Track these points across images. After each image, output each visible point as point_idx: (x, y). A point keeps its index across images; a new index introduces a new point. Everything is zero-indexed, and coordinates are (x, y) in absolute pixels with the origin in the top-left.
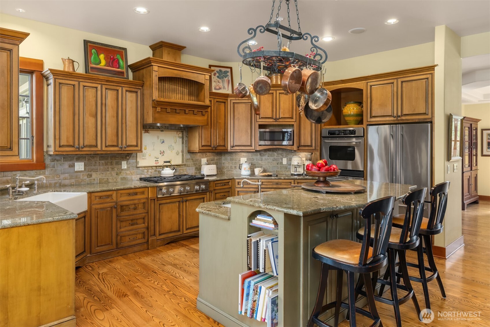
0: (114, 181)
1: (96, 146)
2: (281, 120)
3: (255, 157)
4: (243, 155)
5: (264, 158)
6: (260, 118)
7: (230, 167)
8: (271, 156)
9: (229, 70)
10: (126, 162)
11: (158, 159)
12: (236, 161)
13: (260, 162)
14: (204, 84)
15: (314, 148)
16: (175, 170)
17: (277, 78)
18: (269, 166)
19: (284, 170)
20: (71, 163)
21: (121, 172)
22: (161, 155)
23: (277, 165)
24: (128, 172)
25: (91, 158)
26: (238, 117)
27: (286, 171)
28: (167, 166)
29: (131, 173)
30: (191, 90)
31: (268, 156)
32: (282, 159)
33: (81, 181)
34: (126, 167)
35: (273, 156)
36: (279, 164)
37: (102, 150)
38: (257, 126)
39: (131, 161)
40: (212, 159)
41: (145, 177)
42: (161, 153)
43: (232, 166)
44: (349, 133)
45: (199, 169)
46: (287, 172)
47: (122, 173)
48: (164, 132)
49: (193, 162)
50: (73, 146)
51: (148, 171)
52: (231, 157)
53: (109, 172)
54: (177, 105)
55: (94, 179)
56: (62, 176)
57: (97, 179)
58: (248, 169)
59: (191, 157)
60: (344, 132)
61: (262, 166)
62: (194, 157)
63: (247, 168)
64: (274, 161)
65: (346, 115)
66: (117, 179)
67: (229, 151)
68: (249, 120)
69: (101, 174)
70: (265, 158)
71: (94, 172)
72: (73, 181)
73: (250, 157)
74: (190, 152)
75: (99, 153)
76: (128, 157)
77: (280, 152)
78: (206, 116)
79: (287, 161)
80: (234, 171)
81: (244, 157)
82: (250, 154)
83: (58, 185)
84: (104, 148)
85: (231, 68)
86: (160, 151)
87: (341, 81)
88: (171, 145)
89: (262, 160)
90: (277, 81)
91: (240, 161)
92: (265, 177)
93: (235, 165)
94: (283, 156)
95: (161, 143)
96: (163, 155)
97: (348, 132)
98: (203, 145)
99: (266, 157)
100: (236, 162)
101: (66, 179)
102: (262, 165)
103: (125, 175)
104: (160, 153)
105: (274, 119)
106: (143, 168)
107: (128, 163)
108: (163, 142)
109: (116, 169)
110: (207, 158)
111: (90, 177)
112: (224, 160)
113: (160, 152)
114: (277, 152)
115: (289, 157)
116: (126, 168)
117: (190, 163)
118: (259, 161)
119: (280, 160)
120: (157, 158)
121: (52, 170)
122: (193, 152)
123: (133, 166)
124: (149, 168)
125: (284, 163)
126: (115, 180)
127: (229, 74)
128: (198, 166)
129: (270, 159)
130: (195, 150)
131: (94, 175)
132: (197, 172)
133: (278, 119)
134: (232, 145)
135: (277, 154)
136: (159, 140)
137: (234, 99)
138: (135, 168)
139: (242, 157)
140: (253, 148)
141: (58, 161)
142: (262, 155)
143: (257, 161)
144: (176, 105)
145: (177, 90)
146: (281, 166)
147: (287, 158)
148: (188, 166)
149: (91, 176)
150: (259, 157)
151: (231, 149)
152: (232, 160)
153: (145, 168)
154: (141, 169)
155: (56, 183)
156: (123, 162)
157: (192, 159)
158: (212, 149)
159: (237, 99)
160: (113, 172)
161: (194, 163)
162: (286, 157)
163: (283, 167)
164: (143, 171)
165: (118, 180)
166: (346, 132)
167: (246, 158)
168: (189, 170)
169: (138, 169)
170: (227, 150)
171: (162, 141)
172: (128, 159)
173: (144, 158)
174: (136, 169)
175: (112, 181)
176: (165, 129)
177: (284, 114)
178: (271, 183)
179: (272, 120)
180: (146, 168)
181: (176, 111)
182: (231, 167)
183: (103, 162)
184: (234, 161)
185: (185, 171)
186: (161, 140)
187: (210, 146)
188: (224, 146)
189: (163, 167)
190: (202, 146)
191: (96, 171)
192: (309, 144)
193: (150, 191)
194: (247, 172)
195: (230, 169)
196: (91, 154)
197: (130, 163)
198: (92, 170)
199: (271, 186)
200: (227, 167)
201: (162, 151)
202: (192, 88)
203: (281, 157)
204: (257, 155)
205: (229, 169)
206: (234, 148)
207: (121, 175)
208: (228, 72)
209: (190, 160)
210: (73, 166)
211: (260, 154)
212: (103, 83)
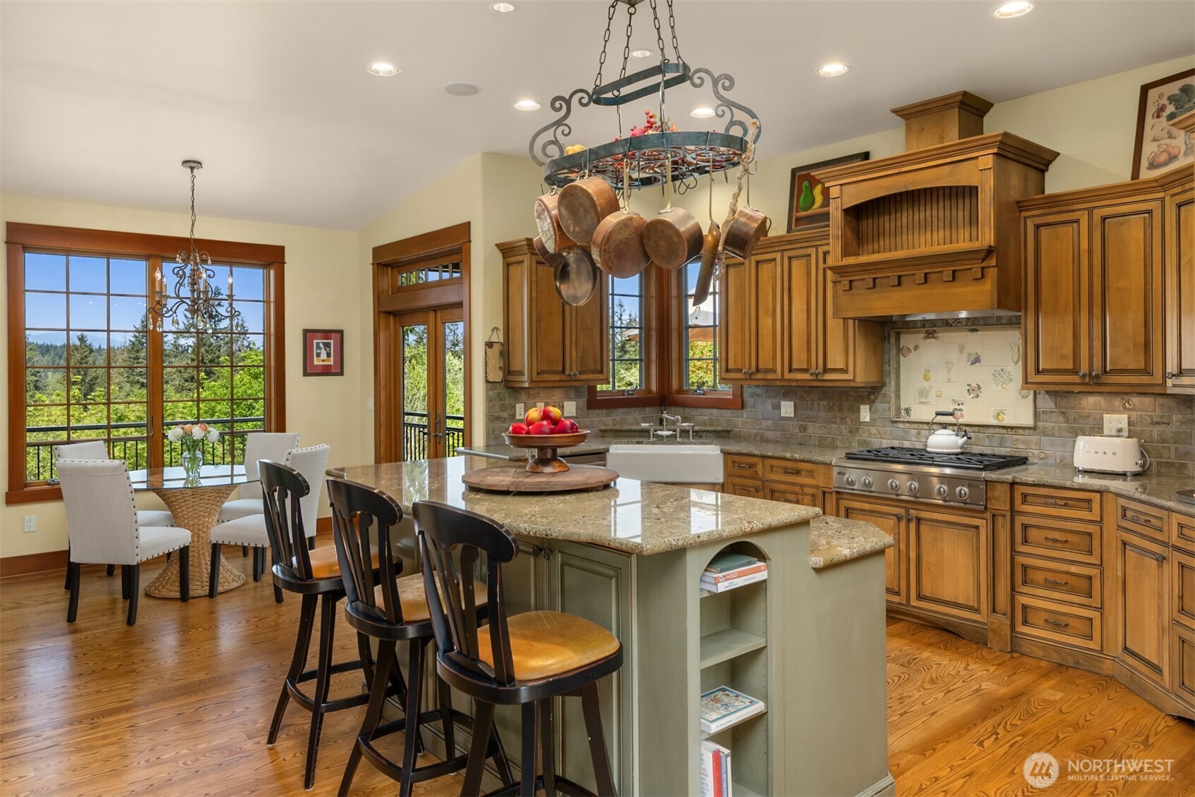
0: (845, 446)
10: (868, 406)
11: (961, 407)
16: (965, 438)
20: (775, 401)
21: (859, 428)
22: (972, 395)
24: (873, 430)
25: (804, 394)
28: (945, 426)
29: (879, 433)
33: (789, 436)
34: (867, 419)
37: (783, 379)
39: (879, 405)
41: (911, 447)
42: (971, 391)
47: (860, 431)
48: (979, 333)
49: (1067, 421)
51: (919, 434)
53: (835, 426)
55: (810, 436)
56: (765, 424)
57: (816, 437)
59: (1061, 406)
62: (1072, 408)
66: (850, 443)
69: (822, 428)
71: (810, 422)
72: (778, 434)
75: (778, 383)
76: (873, 397)
83: (758, 438)
84: (787, 376)
86: (968, 385)
88: (1002, 370)
95: (970, 363)
96: (978, 396)
101: (769, 430)
103: (866, 436)
104: (968, 391)
106: (907, 425)
107: (872, 410)
108: (977, 360)
109: (848, 421)
111: (803, 432)
113: (968, 388)
116: (869, 421)
117: (1056, 425)
120: (960, 402)
121: (751, 411)
123: (883, 418)
124: (921, 425)
126: (847, 443)
131: (812, 429)
136: (965, 355)
138: (888, 424)
141: (758, 395)
148: (1045, 435)
149: (804, 429)
153: (913, 425)
154: (901, 425)
155: (756, 435)
156: (862, 407)
157: (1063, 413)
160: (843, 427)
164: (906, 431)
165: (852, 444)
168: (1052, 446)
169: (895, 424)
171: (972, 358)
172: (873, 402)
173: (923, 400)
174: (891, 424)
175: (841, 446)
180: (915, 426)
183: (825, 403)
185: (1033, 447)
186: (970, 354)
188: (1145, 372)
191: (814, 420)
196: (805, 387)
197: (876, 411)
198: (807, 418)
201: (974, 385)
207: (858, 435)
209: (1054, 415)
210: (778, 407)
212: (784, 248)
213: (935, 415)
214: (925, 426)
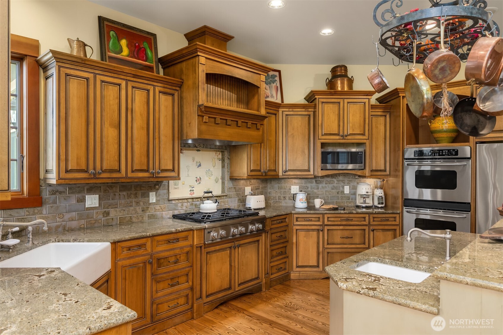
0: (139, 220)
1: (119, 171)
2: (349, 137)
3: (309, 185)
4: (295, 183)
5: (320, 186)
6: (323, 134)
7: (277, 198)
8: (330, 184)
9: (277, 74)
10: (154, 193)
11: (193, 189)
12: (285, 189)
13: (315, 191)
14: (259, 87)
15: (388, 173)
16: (217, 203)
17: (342, 84)
18: (327, 196)
19: (345, 201)
20: (79, 195)
21: (148, 207)
22: (198, 183)
23: (338, 195)
24: (158, 207)
25: (108, 189)
26: (293, 134)
27: (348, 202)
28: (208, 198)
29: (161, 208)
30: (240, 96)
31: (326, 184)
32: (343, 187)
33: (94, 222)
34: (154, 201)
35: (332, 183)
36: (339, 193)
37: (126, 177)
38: (319, 145)
39: (162, 191)
40: (257, 188)
41: (179, 213)
42: (197, 181)
43: (280, 196)
44: (447, 153)
45: (243, 200)
46: (350, 203)
47: (149, 209)
48: (200, 152)
49: (236, 191)
50: (86, 171)
51: (182, 205)
52: (279, 185)
53: (132, 208)
54: (230, 113)
55: (112, 219)
56: (67, 216)
57: (117, 218)
58: (305, 200)
59: (233, 185)
60: (439, 153)
61: (318, 196)
62: (237, 186)
63: (303, 199)
64: (333, 189)
65: (436, 130)
66: (143, 218)
67: (280, 177)
68: (307, 137)
69: (122, 211)
70: (322, 186)
71: (112, 208)
72: (83, 222)
73: (303, 185)
74: (233, 179)
75: (123, 180)
76: (157, 187)
77: (341, 178)
78: (261, 130)
79: (350, 189)
80: (283, 202)
81: (295, 184)
82: (303, 181)
83: (60, 229)
84: (130, 175)
85: (279, 72)
86: (196, 178)
87: (436, 86)
88: (209, 170)
89: (318, 189)
90: (343, 87)
91: (290, 189)
92: (331, 210)
93: (284, 195)
94: (345, 183)
95: (197, 167)
96: (200, 183)
97: (445, 152)
98: (252, 169)
99: (324, 185)
100: (285, 191)
101: (73, 220)
102: (318, 194)
103: (153, 211)
104: (196, 180)
105: (341, 136)
106: (177, 201)
107: (157, 194)
108: (200, 165)
109: (141, 203)
110: (252, 186)
111: (107, 216)
112: (270, 188)
113: (196, 179)
114: (337, 178)
115: (352, 184)
116: (155, 202)
117: (233, 193)
118: (315, 189)
119: (341, 188)
120: (193, 186)
121: (52, 207)
122: (236, 179)
123: (164, 199)
124: (183, 200)
125: (345, 192)
126: (140, 218)
127: (277, 79)
128: (241, 196)
129: (329, 187)
130: (242, 177)
131: (113, 213)
132: (240, 204)
133: (346, 136)
134: (284, 169)
135: (337, 181)
136: (195, 162)
137: (287, 110)
138: (166, 202)
139: (292, 185)
140: (312, 173)
141: (60, 193)
142: (318, 182)
143: (312, 189)
144: (227, 113)
145: (224, 94)
146: (342, 195)
147: (350, 186)
148: (230, 198)
149: (108, 214)
150: (314, 184)
151: (283, 175)
152: (281, 189)
153: (180, 201)
154: (173, 202)
155: (58, 227)
156: (151, 193)
157: (235, 188)
158: (262, 175)
159: (291, 110)
160: (137, 208)
161: (237, 193)
162: (348, 184)
163: (345, 197)
164: (176, 205)
165: (144, 219)
166: (442, 153)
167: (298, 187)
168: (231, 202)
169: (170, 202)
170: (278, 175)
171: (198, 164)
172: (158, 190)
173: (176, 187)
174: (168, 202)
175: (137, 221)
176: (203, 148)
177: (353, 130)
178: (339, 219)
179: (337, 137)
180: (181, 201)
181: (226, 122)
182: (279, 198)
183: (125, 193)
184: (282, 190)
185: (227, 204)
186: (197, 162)
187: (260, 171)
188: (275, 170)
189: (202, 199)
190: (251, 171)
191: (115, 206)
192: (383, 168)
193: (196, 235)
194: (304, 203)
195: (278, 200)
196: (108, 183)
197: (159, 195)
198: (110, 206)
199: (339, 223)
200: (274, 198)
201: (198, 178)
202: (240, 93)
203: (342, 184)
204: (312, 183)
205: (276, 200)
206: (286, 174)
207: (148, 211)
208: (276, 76)
209: (232, 189)
210: (83, 200)
211: (316, 181)
212: (128, 78)
213: (203, 193)
214: (186, 201)
